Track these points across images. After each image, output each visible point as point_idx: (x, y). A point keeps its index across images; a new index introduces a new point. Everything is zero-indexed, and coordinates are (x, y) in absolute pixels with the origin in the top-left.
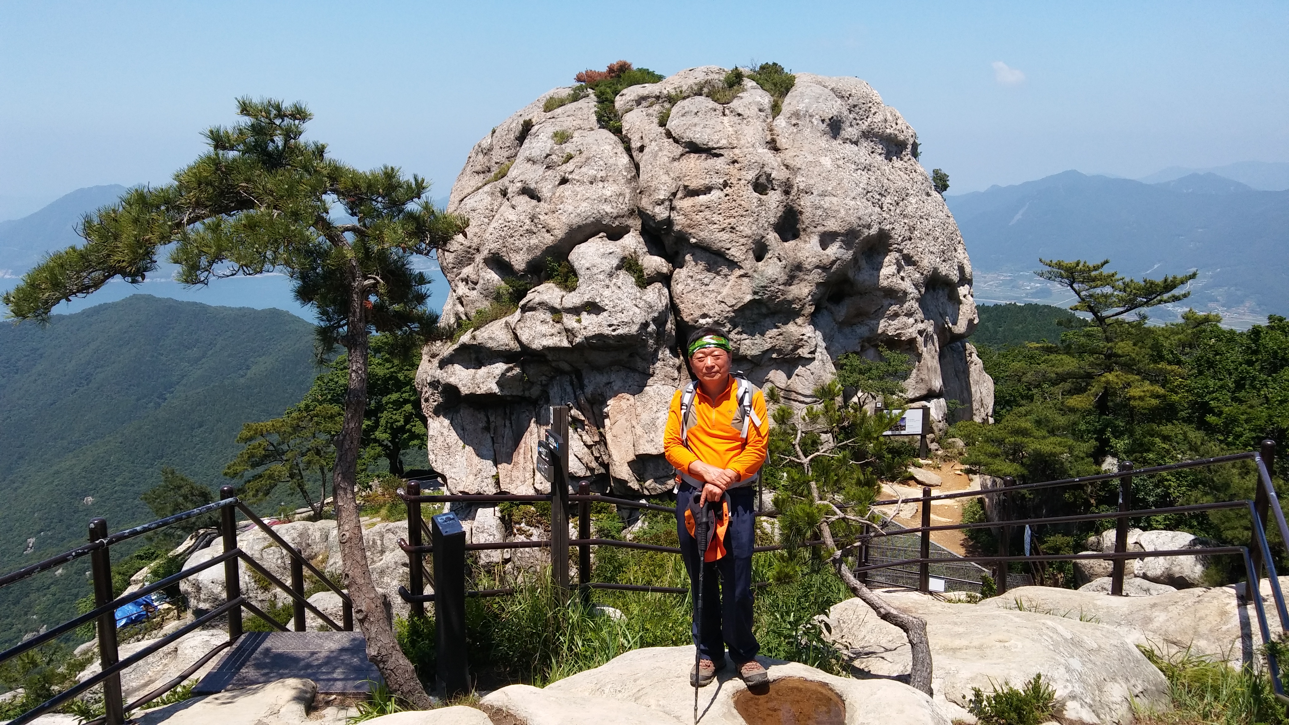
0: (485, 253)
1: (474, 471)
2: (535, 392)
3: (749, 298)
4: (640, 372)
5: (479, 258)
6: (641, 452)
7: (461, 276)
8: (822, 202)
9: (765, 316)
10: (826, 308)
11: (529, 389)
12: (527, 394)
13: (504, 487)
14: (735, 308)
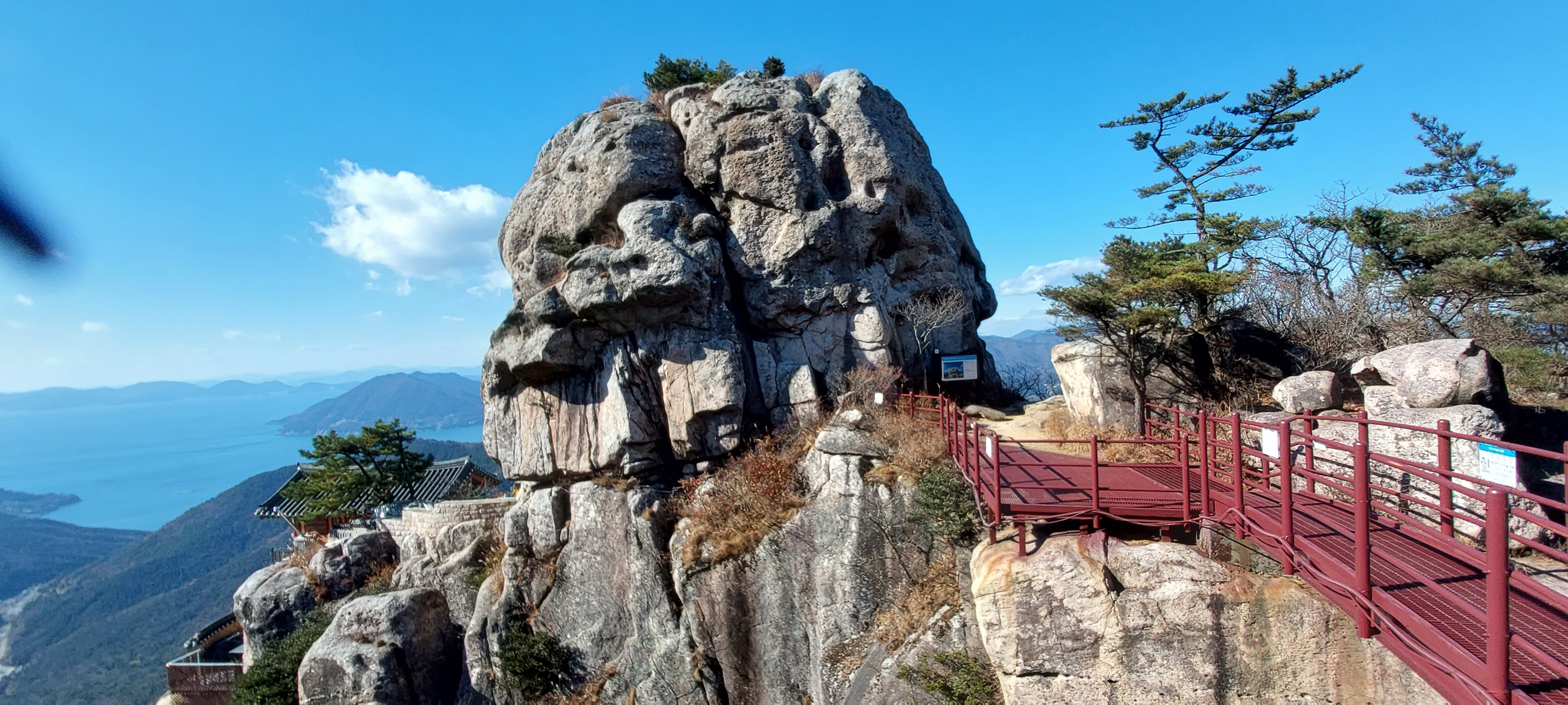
0: (538, 232)
1: (530, 451)
2: (587, 361)
3: (801, 245)
4: (695, 328)
5: (534, 240)
6: (701, 409)
7: (517, 261)
8: (866, 152)
9: (822, 263)
10: (877, 260)
11: (582, 358)
12: (580, 362)
13: (560, 465)
14: (789, 256)
